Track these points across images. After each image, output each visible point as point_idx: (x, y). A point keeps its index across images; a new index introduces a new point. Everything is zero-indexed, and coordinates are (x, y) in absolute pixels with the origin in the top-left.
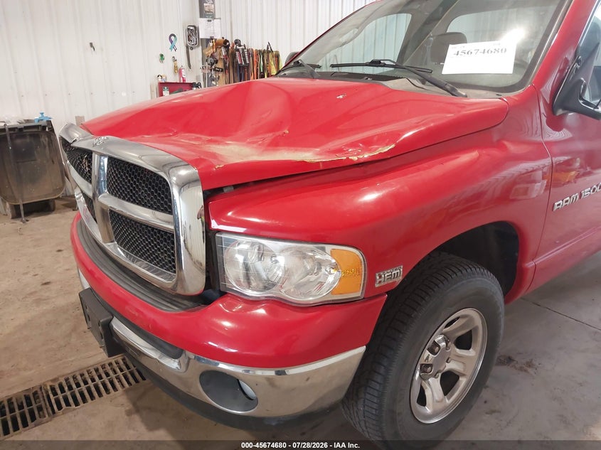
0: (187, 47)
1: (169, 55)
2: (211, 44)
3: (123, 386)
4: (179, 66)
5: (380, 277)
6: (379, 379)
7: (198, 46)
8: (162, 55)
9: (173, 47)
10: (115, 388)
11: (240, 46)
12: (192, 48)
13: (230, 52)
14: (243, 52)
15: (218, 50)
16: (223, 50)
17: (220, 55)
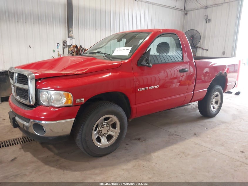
0: (63, 48)
1: (56, 50)
2: (71, 47)
3: (20, 143)
4: (60, 54)
5: (77, 100)
6: (81, 129)
7: (67, 47)
8: (54, 50)
9: (58, 47)
10: (18, 144)
11: (82, 47)
12: (65, 48)
13: (78, 49)
14: (82, 50)
15: (74, 49)
16: (76, 49)
17: (74, 50)
